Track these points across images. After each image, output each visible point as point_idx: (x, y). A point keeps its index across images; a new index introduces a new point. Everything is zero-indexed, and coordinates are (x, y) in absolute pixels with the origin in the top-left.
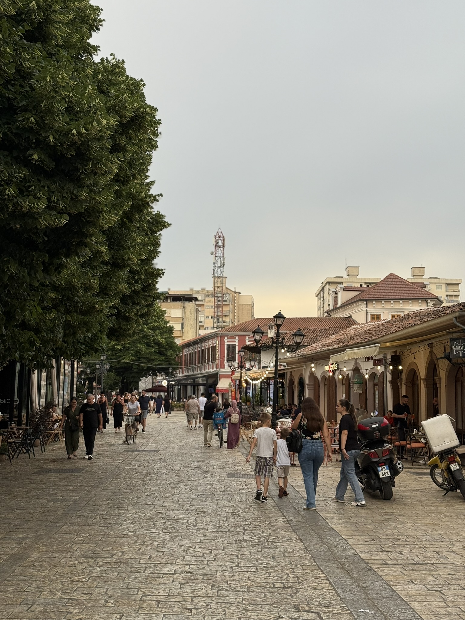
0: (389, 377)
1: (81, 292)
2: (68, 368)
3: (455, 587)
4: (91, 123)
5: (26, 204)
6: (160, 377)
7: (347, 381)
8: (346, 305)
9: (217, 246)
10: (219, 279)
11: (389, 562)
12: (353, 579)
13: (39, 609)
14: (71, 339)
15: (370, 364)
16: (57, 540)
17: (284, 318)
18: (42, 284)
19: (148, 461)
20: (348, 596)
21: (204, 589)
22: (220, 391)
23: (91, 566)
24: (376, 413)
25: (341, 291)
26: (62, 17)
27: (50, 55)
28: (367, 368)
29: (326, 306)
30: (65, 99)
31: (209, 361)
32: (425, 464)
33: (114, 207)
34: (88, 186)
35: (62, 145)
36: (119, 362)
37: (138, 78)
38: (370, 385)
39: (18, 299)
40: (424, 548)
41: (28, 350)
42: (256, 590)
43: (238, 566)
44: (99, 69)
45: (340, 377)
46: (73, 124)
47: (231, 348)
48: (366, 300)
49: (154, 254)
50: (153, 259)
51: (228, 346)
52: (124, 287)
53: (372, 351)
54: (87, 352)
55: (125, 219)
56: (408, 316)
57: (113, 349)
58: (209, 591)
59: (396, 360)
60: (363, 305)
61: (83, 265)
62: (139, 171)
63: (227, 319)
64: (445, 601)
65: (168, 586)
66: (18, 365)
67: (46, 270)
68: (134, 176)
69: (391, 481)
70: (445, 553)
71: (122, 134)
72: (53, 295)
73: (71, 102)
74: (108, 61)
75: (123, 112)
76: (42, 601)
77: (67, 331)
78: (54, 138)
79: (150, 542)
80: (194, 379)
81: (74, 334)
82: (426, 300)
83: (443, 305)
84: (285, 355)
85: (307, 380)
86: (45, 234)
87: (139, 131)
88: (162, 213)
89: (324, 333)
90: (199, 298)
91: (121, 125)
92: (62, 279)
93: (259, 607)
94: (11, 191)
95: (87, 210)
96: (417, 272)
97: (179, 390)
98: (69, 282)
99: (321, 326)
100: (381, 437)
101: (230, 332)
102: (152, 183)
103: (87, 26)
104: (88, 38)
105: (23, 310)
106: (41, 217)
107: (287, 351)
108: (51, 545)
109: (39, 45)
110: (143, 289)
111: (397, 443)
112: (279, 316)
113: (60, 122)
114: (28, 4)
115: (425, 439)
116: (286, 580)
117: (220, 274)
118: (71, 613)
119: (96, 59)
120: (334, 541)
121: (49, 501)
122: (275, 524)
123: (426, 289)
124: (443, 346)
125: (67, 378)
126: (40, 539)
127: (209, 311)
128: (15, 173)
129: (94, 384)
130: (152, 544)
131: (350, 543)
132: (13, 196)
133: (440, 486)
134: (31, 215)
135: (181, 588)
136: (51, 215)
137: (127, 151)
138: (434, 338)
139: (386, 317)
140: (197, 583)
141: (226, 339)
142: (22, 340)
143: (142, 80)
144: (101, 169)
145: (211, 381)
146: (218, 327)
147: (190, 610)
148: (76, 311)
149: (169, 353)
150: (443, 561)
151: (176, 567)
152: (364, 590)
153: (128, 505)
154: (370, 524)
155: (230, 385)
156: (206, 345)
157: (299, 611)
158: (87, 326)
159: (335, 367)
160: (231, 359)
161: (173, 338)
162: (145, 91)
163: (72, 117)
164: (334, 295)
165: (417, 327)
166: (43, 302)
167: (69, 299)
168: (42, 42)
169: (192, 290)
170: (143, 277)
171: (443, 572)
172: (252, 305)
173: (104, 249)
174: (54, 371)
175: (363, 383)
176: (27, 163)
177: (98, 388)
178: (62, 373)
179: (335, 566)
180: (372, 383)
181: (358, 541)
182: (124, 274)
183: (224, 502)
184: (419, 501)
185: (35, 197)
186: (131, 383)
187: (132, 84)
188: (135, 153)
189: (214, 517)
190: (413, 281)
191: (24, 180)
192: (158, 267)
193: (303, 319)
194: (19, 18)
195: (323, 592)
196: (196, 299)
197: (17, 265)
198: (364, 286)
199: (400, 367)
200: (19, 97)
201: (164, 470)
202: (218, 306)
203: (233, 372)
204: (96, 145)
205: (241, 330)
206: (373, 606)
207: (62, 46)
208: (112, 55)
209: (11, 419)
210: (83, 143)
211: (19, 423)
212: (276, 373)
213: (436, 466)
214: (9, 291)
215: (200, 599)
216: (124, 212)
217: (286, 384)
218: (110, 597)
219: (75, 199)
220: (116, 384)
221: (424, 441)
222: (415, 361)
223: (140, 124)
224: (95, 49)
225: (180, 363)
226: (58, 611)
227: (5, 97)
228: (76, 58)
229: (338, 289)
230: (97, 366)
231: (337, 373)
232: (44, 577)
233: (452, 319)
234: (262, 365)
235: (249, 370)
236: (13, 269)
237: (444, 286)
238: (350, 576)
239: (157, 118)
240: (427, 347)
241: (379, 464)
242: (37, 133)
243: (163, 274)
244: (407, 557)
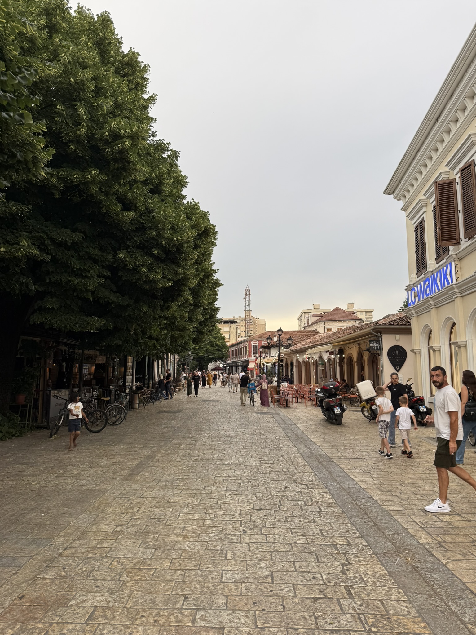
0: (338, 361)
1: (179, 320)
2: (172, 358)
3: (377, 470)
4: (184, 234)
5: (152, 276)
6: (218, 363)
7: (316, 364)
8: (314, 324)
9: (246, 295)
10: (248, 311)
11: (342, 458)
12: (324, 467)
13: (163, 484)
14: (174, 344)
15: (327, 354)
16: (170, 448)
17: (283, 331)
18: (160, 317)
19: (215, 406)
20: (322, 476)
21: (247, 473)
22: (250, 369)
23: (188, 461)
24: (332, 380)
25: (311, 317)
26: (168, 181)
27: (163, 200)
28: (326, 356)
29: (303, 324)
30: (170, 222)
31: (243, 354)
32: (358, 406)
33: (196, 276)
34: (182, 266)
35: (169, 246)
36: (198, 355)
37: (206, 210)
38: (328, 365)
39: (148, 324)
40: (360, 450)
41: (153, 350)
42: (273, 473)
43: (264, 460)
44: (186, 207)
45: (312, 361)
46: (175, 235)
47: (255, 347)
48: (324, 321)
49: (215, 299)
50: (214, 302)
51: (253, 346)
52: (200, 317)
53: (329, 347)
54: (182, 351)
55: (200, 282)
56: (346, 329)
57: (194, 348)
58: (249, 474)
59: (341, 352)
60: (323, 324)
61: (179, 306)
62: (207, 258)
63: (252, 332)
64: (372, 477)
65: (228, 471)
66: (147, 357)
67: (162, 309)
68: (205, 260)
69: (341, 416)
70: (371, 452)
71: (198, 239)
72: (165, 322)
73: (173, 224)
74: (191, 203)
75: (199, 228)
76: (164, 479)
77: (172, 340)
78: (165, 242)
79: (217, 449)
80: (236, 363)
81: (176, 341)
82: (355, 320)
83: (364, 323)
84: (283, 350)
85: (295, 363)
86: (161, 291)
87: (207, 237)
88: (219, 278)
89: (303, 339)
90: (238, 322)
91: (199, 235)
92: (169, 314)
93: (276, 482)
94: (144, 270)
95: (182, 278)
96: (350, 306)
97: (229, 369)
98: (173, 315)
99: (301, 335)
100: (335, 392)
101: (255, 338)
102: (214, 263)
103: (180, 185)
104: (181, 191)
105: (150, 330)
106: (159, 282)
107: (285, 348)
108: (167, 451)
109: (157, 196)
110: (210, 318)
111: (343, 395)
112: (280, 330)
113: (168, 234)
114: (151, 175)
115: (358, 393)
116: (289, 467)
117: (248, 309)
118: (179, 486)
119: (185, 202)
120: (313, 447)
121: (165, 428)
122: (281, 438)
123: (355, 315)
124: (365, 344)
125: (171, 364)
126: (162, 447)
127: (243, 328)
128: (146, 260)
129: (185, 367)
130: (219, 449)
131: (321, 448)
132: (145, 272)
133: (367, 417)
134: (154, 281)
135: (235, 472)
136: (164, 281)
137: (201, 248)
138: (361, 340)
139: (335, 329)
140: (243, 470)
141: (252, 342)
142: (150, 345)
143: (208, 212)
144: (189, 257)
145: (245, 364)
146: (247, 336)
147: (240, 484)
148: (176, 330)
149: (223, 350)
150: (370, 457)
151: (232, 461)
152: (330, 473)
153: (205, 429)
154: (331, 438)
155: (255, 366)
156: (242, 346)
157: (297, 484)
158: (182, 337)
159: (309, 356)
160: (255, 352)
161: (225, 342)
162: (210, 217)
163: (174, 231)
164: (307, 319)
165: (352, 335)
166: (160, 325)
167: (173, 323)
168: (158, 194)
169: (234, 317)
170: (209, 311)
171: (370, 462)
172: (265, 325)
173: (190, 298)
174: (165, 360)
175: (324, 364)
176: (152, 255)
177: (188, 369)
178: (169, 361)
179: (314, 460)
180: (329, 364)
181: (325, 447)
182: (200, 310)
183: (255, 427)
184: (356, 425)
185: (156, 272)
186: (204, 366)
187: (203, 214)
188: (205, 248)
189: (250, 435)
190: (348, 311)
191: (151, 264)
192: (217, 306)
193: (291, 331)
194: (146, 182)
195: (308, 473)
196: (236, 322)
197: (147, 307)
198: (323, 314)
199: (344, 356)
200: (147, 222)
201: (223, 410)
202: (248, 326)
203: (256, 359)
204: (186, 245)
205: (260, 337)
206: (335, 481)
207: (168, 196)
208: (193, 199)
209: (144, 385)
210: (180, 244)
211: (148, 388)
212: (279, 359)
213: (364, 407)
214: (143, 320)
215: (245, 478)
216: (200, 279)
217: (284, 365)
218: (199, 477)
219: (176, 273)
220: (196, 366)
221: (357, 394)
222: (351, 352)
223: (207, 234)
224: (185, 197)
225: (229, 355)
226: (172, 485)
227: (141, 222)
228: (175, 201)
229: (309, 315)
230: (187, 357)
231: (310, 359)
232: (165, 467)
233: (370, 330)
234: (271, 355)
235: (264, 358)
236: (145, 309)
237: (364, 313)
238: (322, 465)
239: (216, 230)
240: (357, 345)
241: (334, 406)
242: (156, 240)
243: (220, 309)
244: (351, 455)
